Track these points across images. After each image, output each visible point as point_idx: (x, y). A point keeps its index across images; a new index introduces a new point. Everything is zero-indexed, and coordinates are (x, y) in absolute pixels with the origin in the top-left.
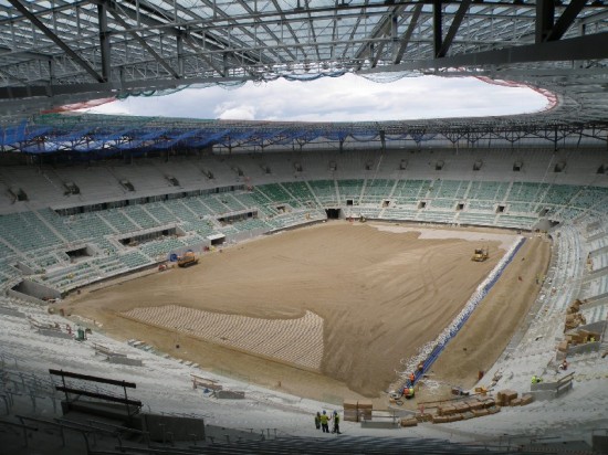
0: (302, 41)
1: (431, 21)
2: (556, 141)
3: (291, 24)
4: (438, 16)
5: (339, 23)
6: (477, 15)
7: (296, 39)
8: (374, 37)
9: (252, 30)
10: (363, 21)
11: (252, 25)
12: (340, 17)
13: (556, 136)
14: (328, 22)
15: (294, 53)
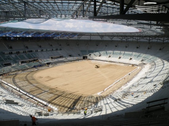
0: (60, 9)
1: (93, 6)
2: (149, 40)
3: (57, 4)
4: (95, 5)
5: (70, 5)
6: (104, 6)
7: (58, 8)
8: (78, 9)
9: (46, 4)
10: (75, 5)
11: (46, 3)
12: (69, 3)
13: (149, 39)
14: (67, 4)
15: (58, 12)
